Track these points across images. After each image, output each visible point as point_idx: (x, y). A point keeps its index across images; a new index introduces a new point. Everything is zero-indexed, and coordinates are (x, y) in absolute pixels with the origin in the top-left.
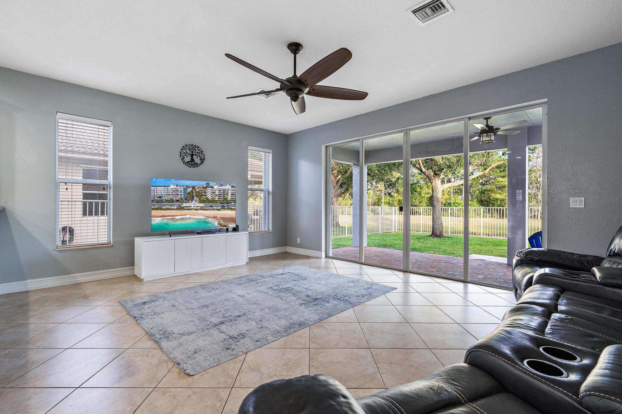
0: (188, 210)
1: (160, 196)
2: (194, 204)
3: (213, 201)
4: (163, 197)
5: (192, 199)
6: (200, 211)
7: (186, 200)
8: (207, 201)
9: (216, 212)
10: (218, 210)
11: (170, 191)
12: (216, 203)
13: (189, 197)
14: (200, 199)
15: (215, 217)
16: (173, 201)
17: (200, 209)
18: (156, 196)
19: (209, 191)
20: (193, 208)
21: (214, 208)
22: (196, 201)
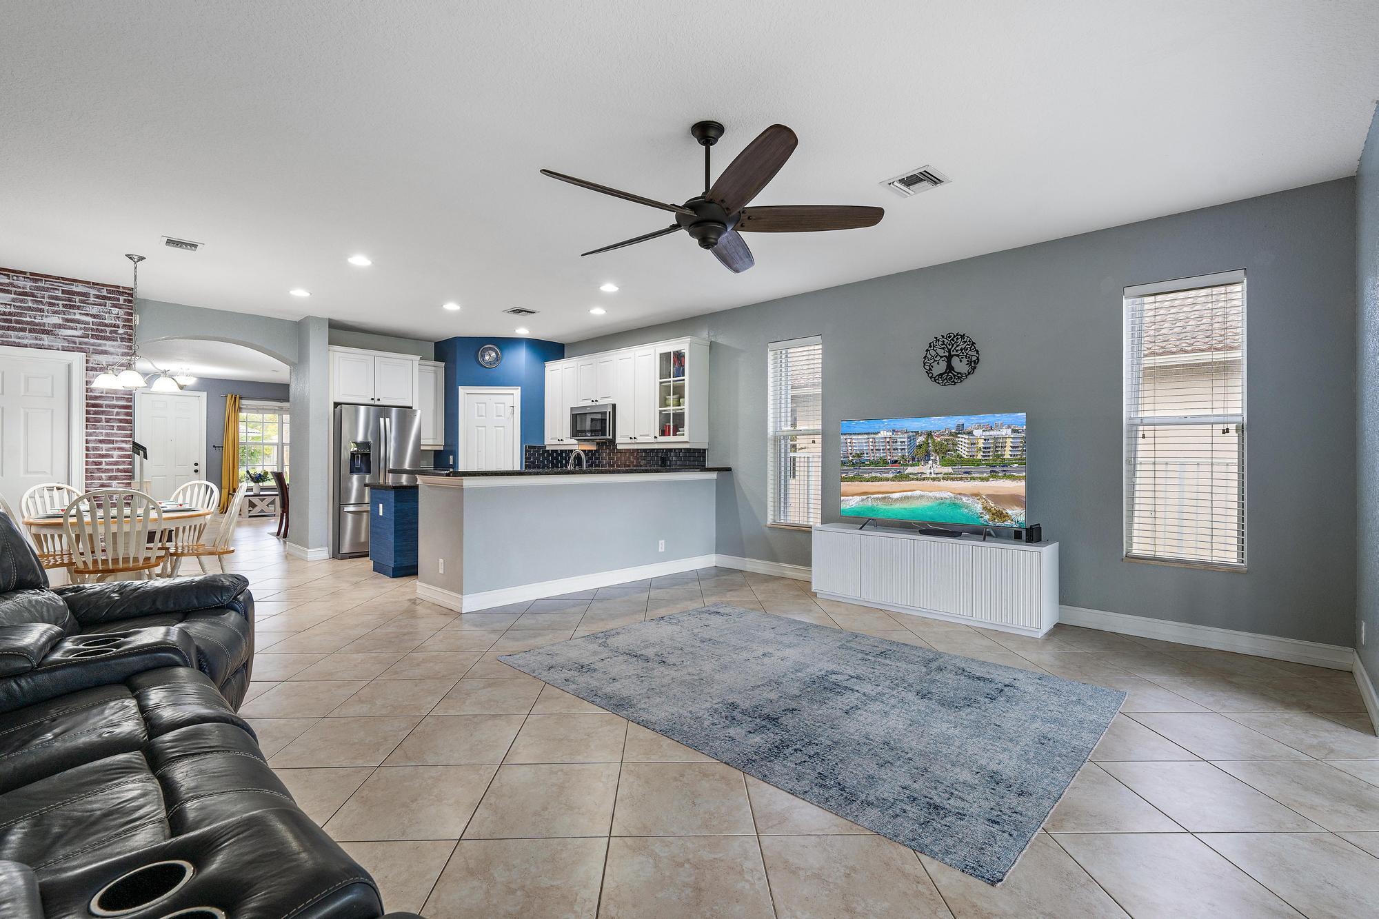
0: (917, 479)
1: (858, 452)
2: (927, 469)
3: (972, 461)
4: (865, 455)
5: (927, 457)
6: (943, 483)
7: (913, 459)
8: (960, 461)
9: (979, 483)
10: (982, 479)
11: (879, 442)
12: (978, 465)
13: (921, 454)
14: (942, 457)
15: (976, 495)
16: (886, 463)
17: (943, 479)
18: (851, 454)
19: (963, 440)
20: (928, 476)
21: (973, 475)
22: (935, 461)
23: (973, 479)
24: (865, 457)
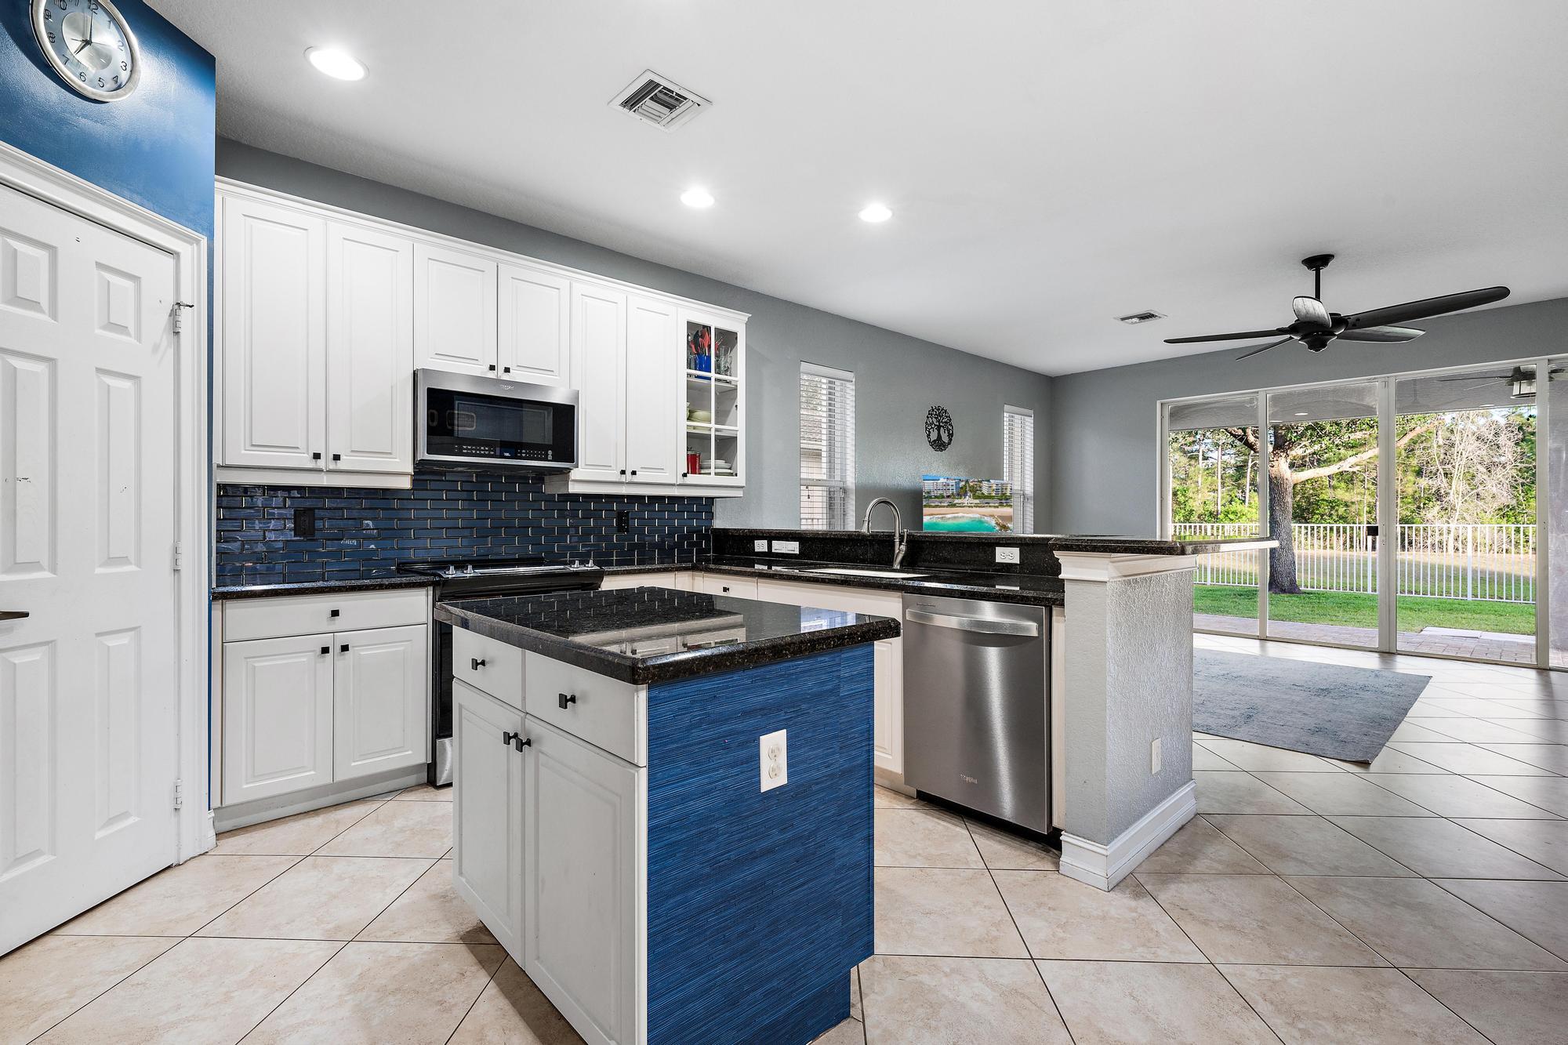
0: (960, 507)
1: (928, 490)
2: (967, 500)
3: (990, 497)
4: (933, 492)
5: (965, 494)
6: (974, 509)
7: (958, 495)
8: (983, 497)
9: (993, 509)
10: (995, 507)
11: (940, 485)
12: (993, 499)
13: (962, 493)
14: (974, 494)
15: (992, 516)
16: (943, 497)
17: (974, 506)
19: (985, 485)
20: (966, 505)
22: (970, 497)
23: (990, 506)
24: (932, 494)
